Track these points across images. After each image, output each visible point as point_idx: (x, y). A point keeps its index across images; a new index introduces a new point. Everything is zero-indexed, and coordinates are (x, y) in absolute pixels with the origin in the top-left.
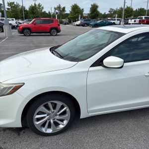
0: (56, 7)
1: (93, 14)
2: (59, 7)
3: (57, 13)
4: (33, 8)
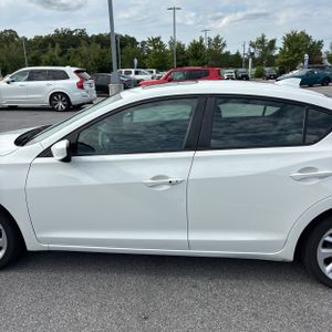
2: (262, 41)
3: (253, 54)
4: (197, 47)
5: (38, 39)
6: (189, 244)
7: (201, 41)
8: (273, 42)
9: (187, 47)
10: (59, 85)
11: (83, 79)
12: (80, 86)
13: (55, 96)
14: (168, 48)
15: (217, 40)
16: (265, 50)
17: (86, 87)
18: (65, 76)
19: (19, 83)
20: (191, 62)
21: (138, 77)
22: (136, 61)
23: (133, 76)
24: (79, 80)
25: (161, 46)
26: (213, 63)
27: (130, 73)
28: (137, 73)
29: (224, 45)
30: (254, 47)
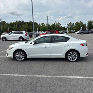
0: (68, 24)
1: (89, 27)
2: (70, 24)
3: (68, 27)
4: (53, 25)
5: (11, 23)
6: (51, 56)
7: (55, 24)
8: (73, 24)
9: (51, 25)
10: (21, 35)
11: (27, 34)
12: (26, 35)
13: (20, 37)
14: (46, 25)
15: (59, 23)
16: (71, 26)
17: (27, 35)
18: (22, 33)
19: (12, 35)
20: (52, 29)
21: (39, 33)
22: (38, 29)
23: (37, 33)
24: (26, 34)
25: (44, 25)
26: (58, 29)
27: (37, 32)
28: (38, 32)
29: (61, 25)
30: (68, 25)
